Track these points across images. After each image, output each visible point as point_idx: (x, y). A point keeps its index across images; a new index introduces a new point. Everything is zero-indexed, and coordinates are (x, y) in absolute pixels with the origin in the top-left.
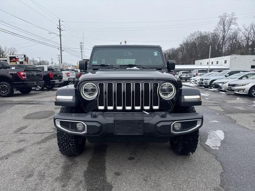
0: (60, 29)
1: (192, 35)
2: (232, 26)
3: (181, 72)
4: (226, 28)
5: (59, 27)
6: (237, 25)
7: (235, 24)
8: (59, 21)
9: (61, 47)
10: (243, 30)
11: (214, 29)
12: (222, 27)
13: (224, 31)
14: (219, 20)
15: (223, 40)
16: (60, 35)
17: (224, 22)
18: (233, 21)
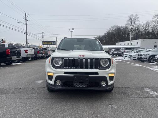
0: (26, 20)
1: (112, 28)
2: (136, 22)
3: (114, 49)
4: (133, 23)
5: (25, 18)
6: (139, 22)
7: (138, 21)
8: (26, 14)
9: (26, 33)
10: (143, 25)
11: (126, 24)
12: (130, 23)
13: (132, 25)
14: (128, 18)
15: (131, 30)
16: (26, 24)
17: (131, 20)
18: (137, 19)
